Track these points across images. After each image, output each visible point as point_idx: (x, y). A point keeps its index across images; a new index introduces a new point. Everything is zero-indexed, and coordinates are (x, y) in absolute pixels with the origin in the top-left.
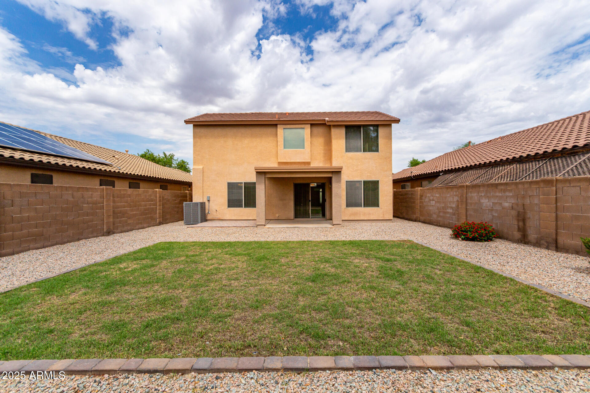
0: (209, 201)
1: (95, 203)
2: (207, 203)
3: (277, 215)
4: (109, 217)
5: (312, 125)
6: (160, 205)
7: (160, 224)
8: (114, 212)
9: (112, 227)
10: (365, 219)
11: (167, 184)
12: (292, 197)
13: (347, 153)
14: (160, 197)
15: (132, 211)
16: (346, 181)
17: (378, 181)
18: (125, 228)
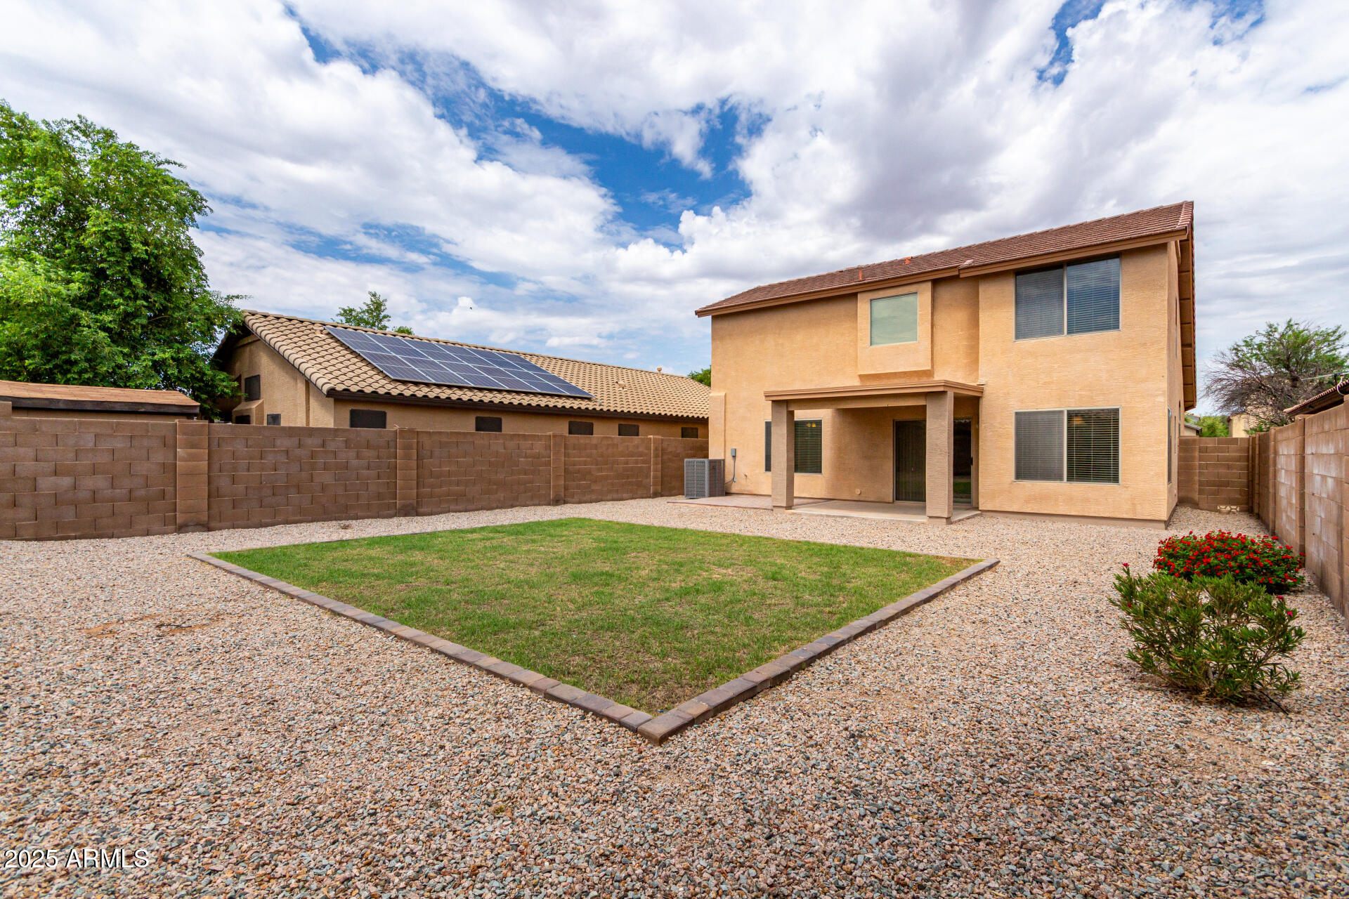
0: (734, 457)
1: (538, 456)
2: (729, 461)
3: (858, 491)
4: (557, 477)
5: (936, 283)
6: (656, 464)
7: (656, 495)
8: (566, 471)
9: (562, 494)
10: (1073, 513)
11: (696, 426)
12: (890, 452)
13: (1020, 342)
14: (656, 449)
15: (600, 470)
16: (1017, 413)
17: (1118, 410)
18: (587, 497)
